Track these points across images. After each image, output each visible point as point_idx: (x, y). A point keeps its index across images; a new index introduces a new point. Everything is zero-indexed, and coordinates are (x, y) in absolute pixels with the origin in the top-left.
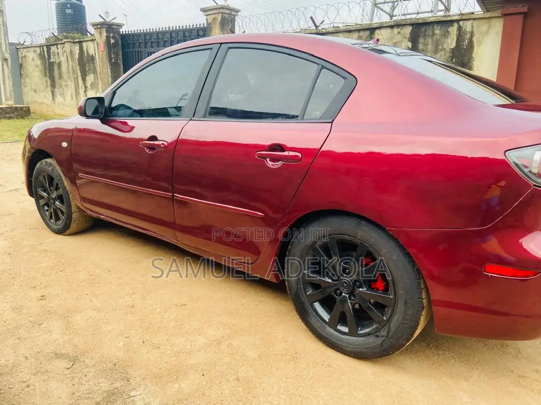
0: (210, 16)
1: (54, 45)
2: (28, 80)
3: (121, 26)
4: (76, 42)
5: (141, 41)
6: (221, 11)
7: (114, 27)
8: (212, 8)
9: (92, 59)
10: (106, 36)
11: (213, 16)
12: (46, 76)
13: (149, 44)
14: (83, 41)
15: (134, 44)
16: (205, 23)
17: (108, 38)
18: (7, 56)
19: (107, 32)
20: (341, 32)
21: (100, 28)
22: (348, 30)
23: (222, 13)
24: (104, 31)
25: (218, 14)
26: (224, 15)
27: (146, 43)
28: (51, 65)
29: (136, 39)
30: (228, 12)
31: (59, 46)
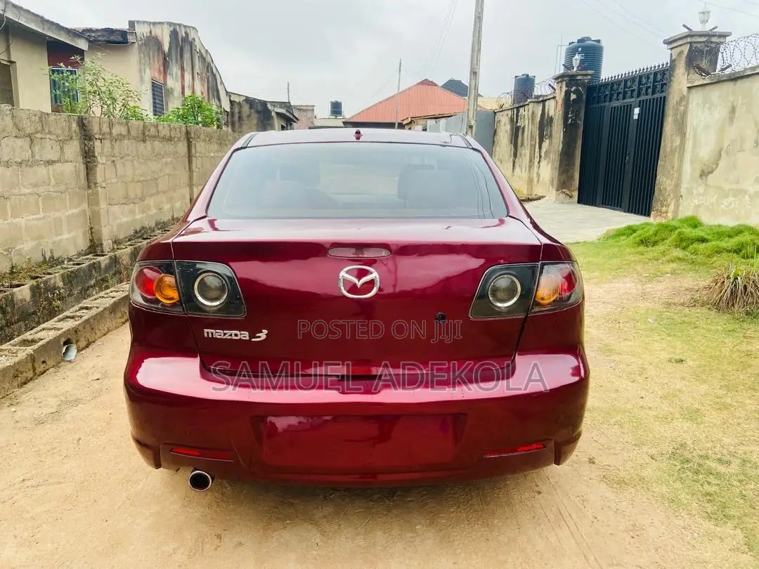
0: (676, 49)
1: (522, 107)
2: (498, 149)
4: (541, 102)
6: (689, 40)
8: (677, 38)
9: (551, 119)
10: (566, 92)
11: (678, 50)
12: (511, 143)
13: (615, 96)
14: (546, 100)
15: (599, 97)
16: (669, 62)
17: (568, 94)
18: (473, 123)
19: (567, 86)
21: (561, 82)
23: (691, 43)
24: (565, 85)
25: (684, 46)
26: (695, 45)
27: (612, 96)
28: (518, 129)
29: (601, 91)
30: (703, 39)
31: (526, 107)
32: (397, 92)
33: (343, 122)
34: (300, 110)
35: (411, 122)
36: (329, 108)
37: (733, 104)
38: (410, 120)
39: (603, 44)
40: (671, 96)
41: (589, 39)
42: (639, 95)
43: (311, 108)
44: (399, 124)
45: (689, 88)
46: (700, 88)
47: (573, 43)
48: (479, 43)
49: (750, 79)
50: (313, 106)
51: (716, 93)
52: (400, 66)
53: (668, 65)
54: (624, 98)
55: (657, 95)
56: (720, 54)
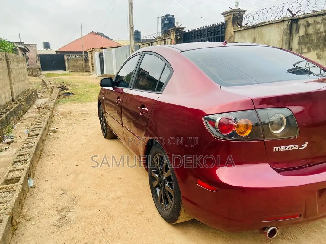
0: (227, 17)
1: (154, 42)
3: (184, 29)
4: (163, 40)
5: (193, 36)
6: (233, 13)
7: (180, 30)
8: (228, 12)
10: (176, 35)
11: (228, 17)
13: (197, 37)
14: (166, 39)
15: (189, 38)
16: (224, 21)
18: (133, 49)
20: (309, 17)
21: (173, 31)
22: (314, 15)
23: (233, 14)
24: (175, 32)
25: (231, 15)
26: (235, 15)
27: (195, 37)
29: (190, 35)
30: (238, 13)
31: (156, 43)
32: (81, 37)
33: (56, 52)
34: (29, 46)
35: (92, 51)
36: (43, 45)
37: (254, 37)
38: (91, 50)
39: (175, 17)
40: (226, 35)
41: (169, 15)
42: (208, 36)
43: (35, 45)
44: (84, 52)
45: (234, 32)
46: (239, 32)
47: (163, 16)
48: (132, 15)
49: (261, 27)
50: (36, 44)
51: (246, 33)
52: (81, 25)
53: (224, 23)
54: (201, 38)
55: (220, 35)
56: (243, 18)
